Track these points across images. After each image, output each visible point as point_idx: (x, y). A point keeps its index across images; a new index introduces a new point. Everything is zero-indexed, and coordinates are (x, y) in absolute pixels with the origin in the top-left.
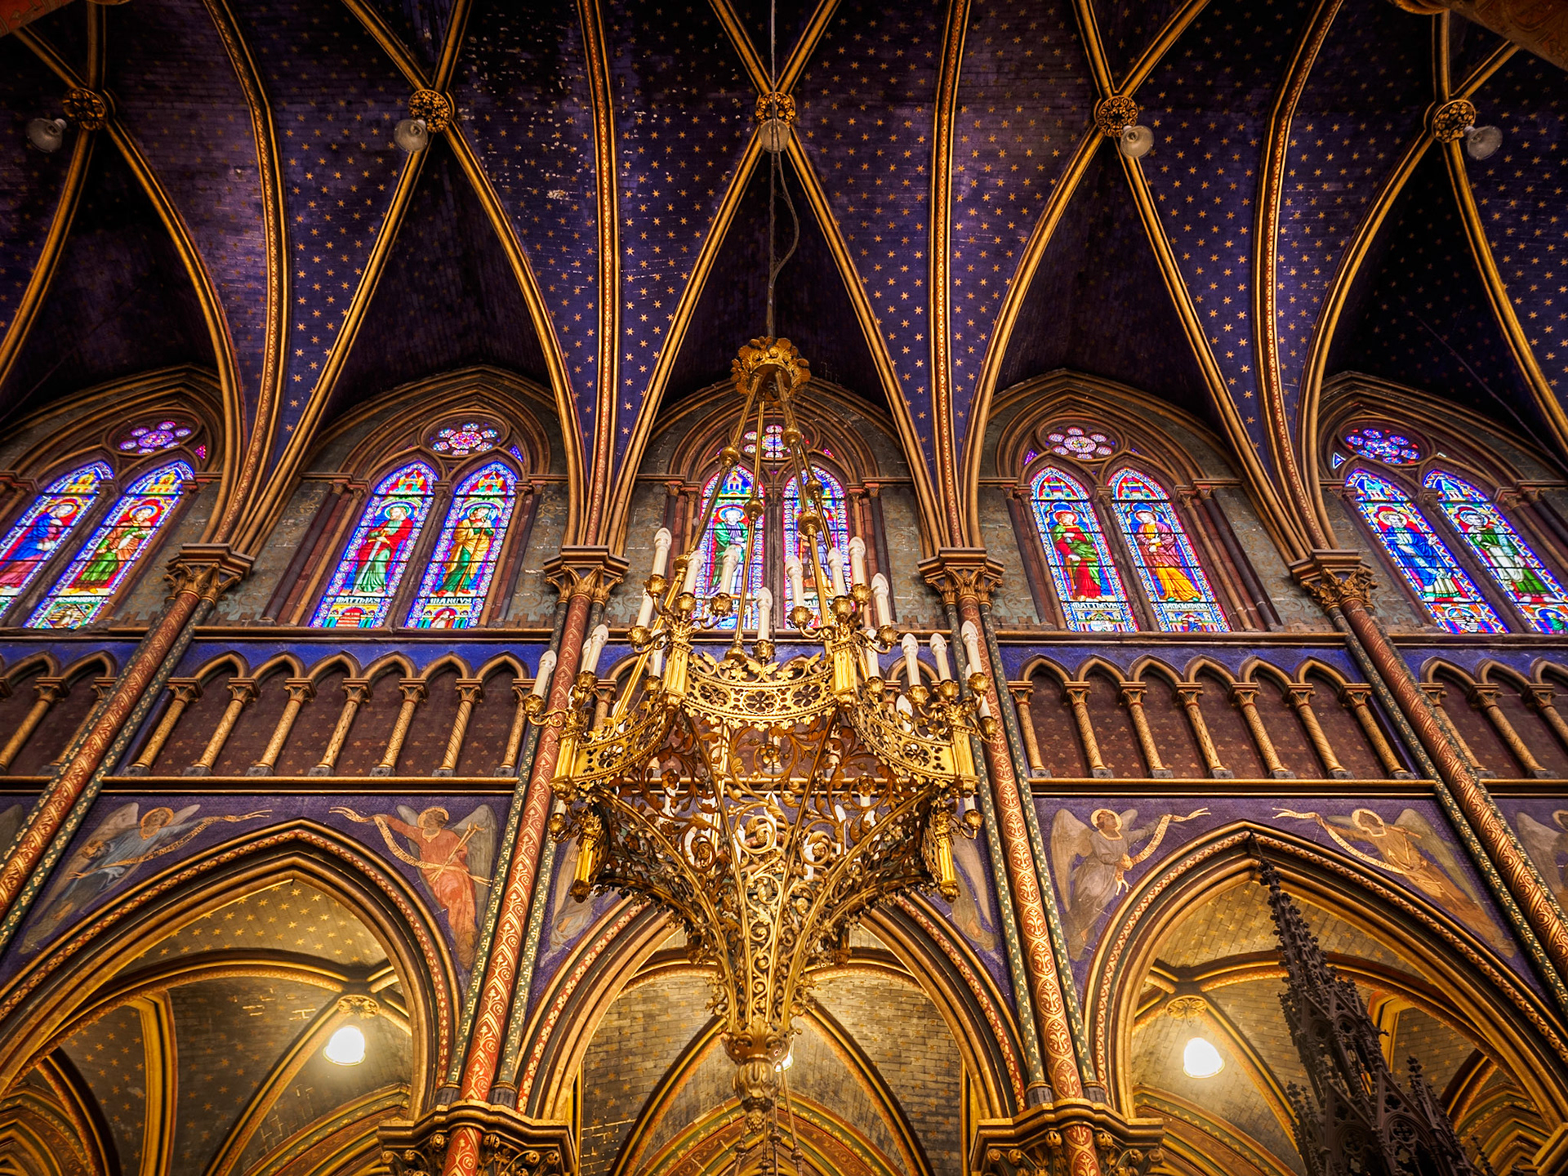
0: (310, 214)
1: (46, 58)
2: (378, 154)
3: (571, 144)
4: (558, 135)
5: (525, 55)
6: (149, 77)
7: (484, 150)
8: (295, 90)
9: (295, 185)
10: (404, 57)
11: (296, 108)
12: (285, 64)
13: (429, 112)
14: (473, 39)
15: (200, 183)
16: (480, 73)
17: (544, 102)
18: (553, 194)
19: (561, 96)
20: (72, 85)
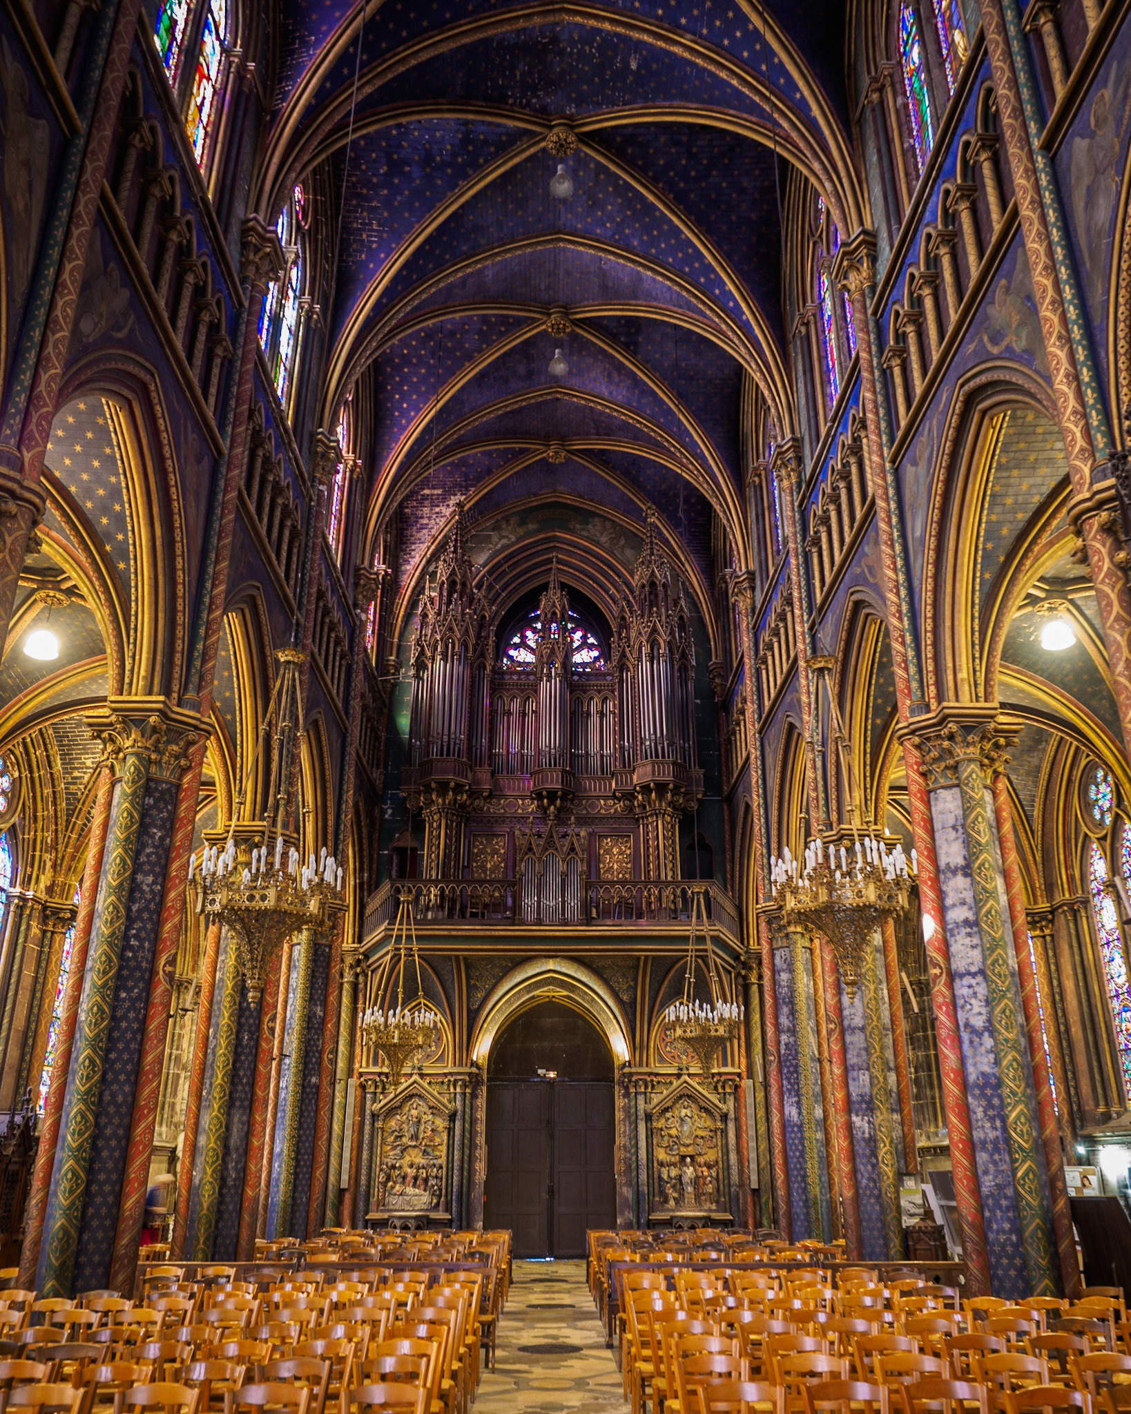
0: (633, 235)
1: (528, 335)
2: (597, 176)
3: (595, 40)
4: (587, 48)
5: (521, 66)
6: (542, 287)
7: (599, 104)
8: (551, 215)
9: (613, 236)
10: (524, 150)
11: (563, 218)
12: (531, 219)
13: (561, 145)
14: (511, 101)
15: (610, 284)
16: (538, 97)
17: (561, 53)
18: (634, 66)
19: (555, 40)
20: (544, 327)
